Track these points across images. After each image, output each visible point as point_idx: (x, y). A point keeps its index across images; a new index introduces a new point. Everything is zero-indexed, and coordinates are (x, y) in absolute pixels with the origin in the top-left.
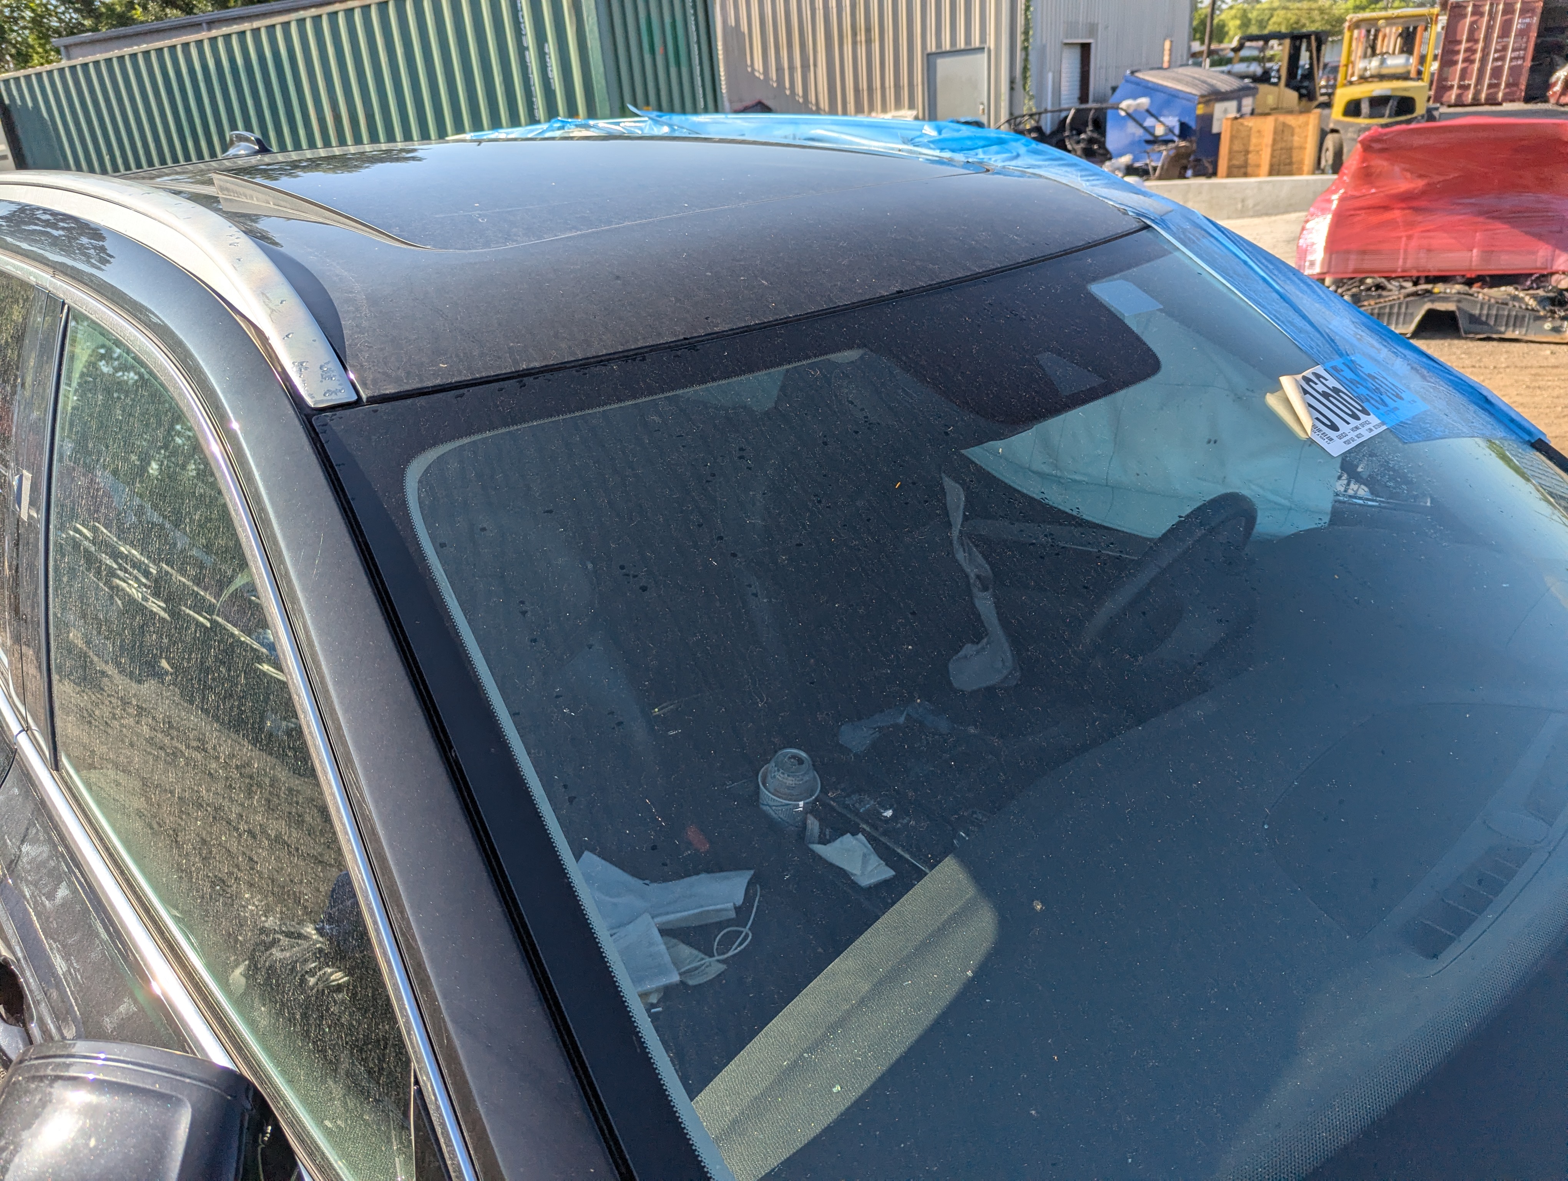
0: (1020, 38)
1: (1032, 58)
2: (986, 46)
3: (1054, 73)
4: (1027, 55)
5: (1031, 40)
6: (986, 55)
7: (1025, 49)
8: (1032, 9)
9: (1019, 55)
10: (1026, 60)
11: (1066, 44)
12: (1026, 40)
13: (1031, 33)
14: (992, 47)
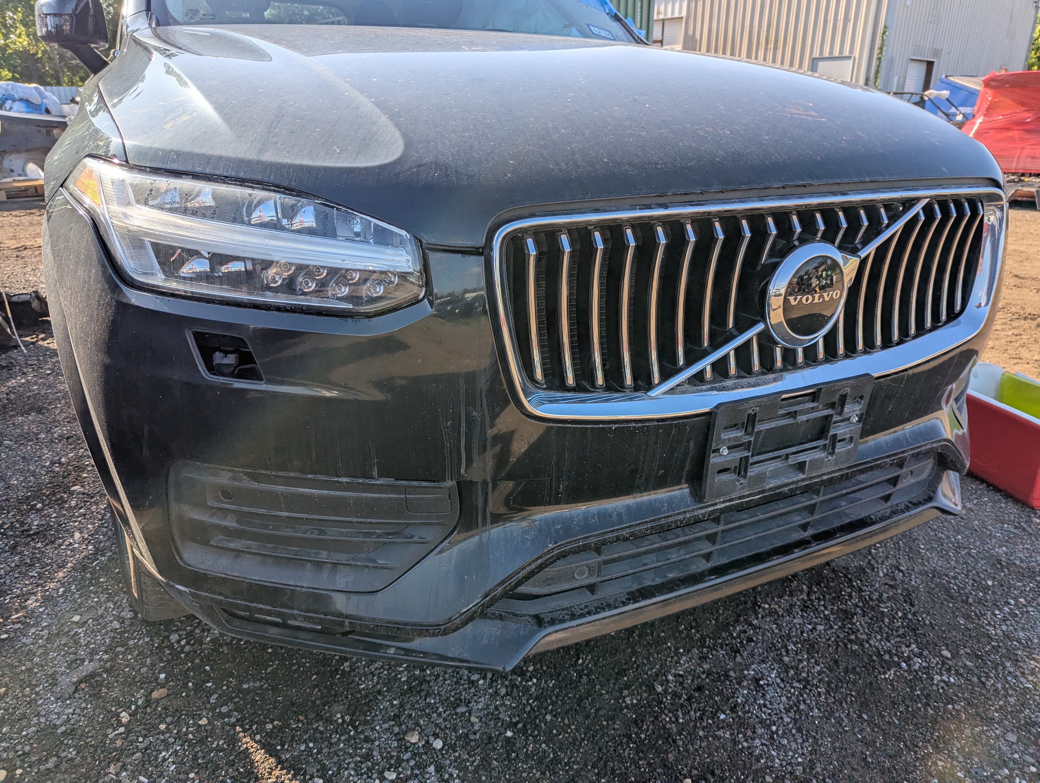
0: (876, 51)
1: (883, 65)
2: (853, 56)
3: (900, 77)
4: (880, 63)
5: (884, 53)
6: (852, 61)
7: (879, 59)
8: (887, 33)
9: (875, 63)
10: (879, 66)
11: (912, 60)
12: (881, 53)
13: (884, 49)
14: (857, 56)
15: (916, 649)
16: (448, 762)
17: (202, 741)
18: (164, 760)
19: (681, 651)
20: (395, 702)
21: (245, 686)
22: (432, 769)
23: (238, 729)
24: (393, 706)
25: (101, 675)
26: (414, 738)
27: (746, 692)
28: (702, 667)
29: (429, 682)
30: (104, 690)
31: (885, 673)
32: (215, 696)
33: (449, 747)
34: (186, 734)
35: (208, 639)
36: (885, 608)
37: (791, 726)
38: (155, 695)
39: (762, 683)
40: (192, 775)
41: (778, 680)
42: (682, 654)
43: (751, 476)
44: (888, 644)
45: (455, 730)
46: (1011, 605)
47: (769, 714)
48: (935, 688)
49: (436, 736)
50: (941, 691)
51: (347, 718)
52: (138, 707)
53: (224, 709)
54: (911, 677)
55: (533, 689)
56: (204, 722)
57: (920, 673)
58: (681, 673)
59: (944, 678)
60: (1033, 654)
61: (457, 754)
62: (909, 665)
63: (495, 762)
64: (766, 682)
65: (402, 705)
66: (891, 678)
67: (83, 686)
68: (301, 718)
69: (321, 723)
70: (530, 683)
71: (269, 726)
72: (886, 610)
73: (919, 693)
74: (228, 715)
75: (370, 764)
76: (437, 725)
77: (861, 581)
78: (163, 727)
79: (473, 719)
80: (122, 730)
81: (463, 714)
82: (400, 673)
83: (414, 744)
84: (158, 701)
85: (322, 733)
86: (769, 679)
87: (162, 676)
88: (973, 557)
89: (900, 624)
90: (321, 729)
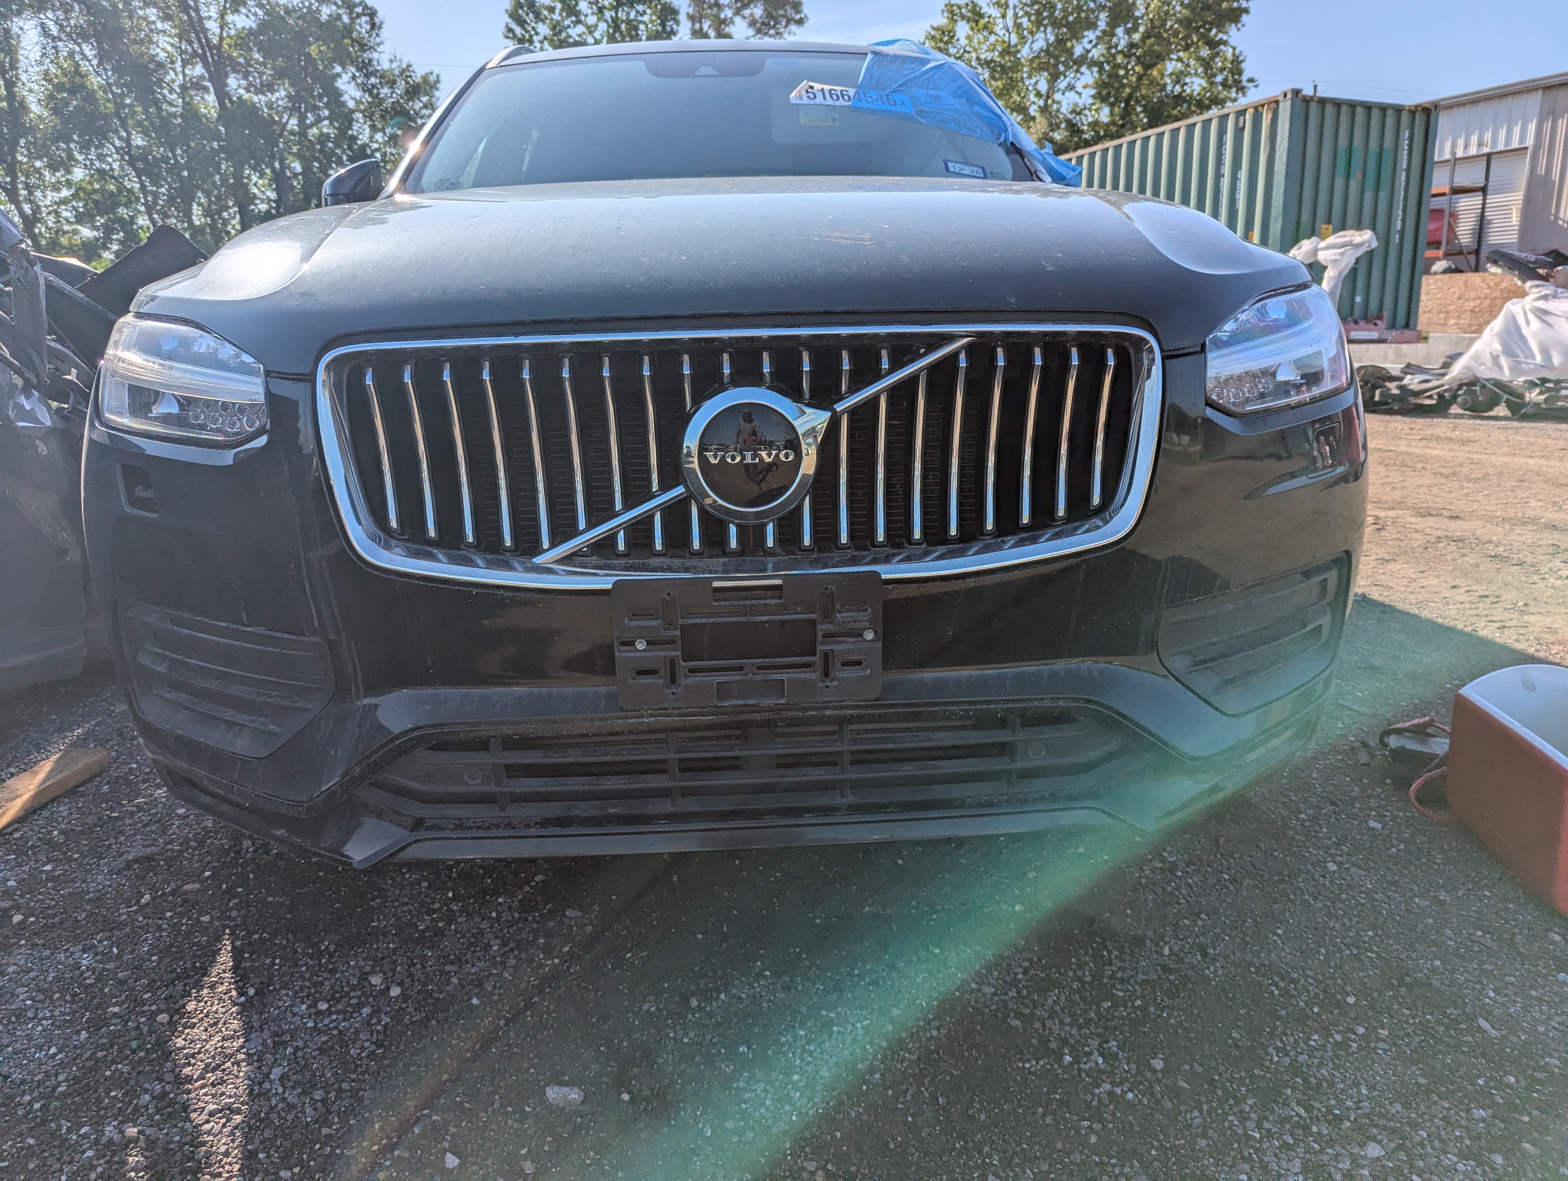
15: (1115, 1049)
16: (389, 1009)
17: (188, 934)
18: (146, 939)
19: (768, 973)
20: (391, 945)
21: (270, 899)
22: (366, 1011)
23: (227, 931)
24: (388, 947)
25: (158, 861)
26: (376, 980)
27: (802, 1033)
28: (775, 997)
29: (444, 936)
30: (151, 874)
31: (1029, 1061)
32: (236, 901)
33: (404, 997)
34: (182, 925)
35: (275, 851)
36: (1122, 991)
37: (822, 1081)
38: (187, 887)
39: (835, 1029)
40: (154, 958)
41: (860, 1032)
42: (765, 977)
43: (686, 686)
44: (1074, 1031)
45: (425, 985)
46: (1355, 1033)
47: (808, 1063)
48: (1089, 1097)
49: (401, 984)
50: (1095, 1103)
51: (332, 948)
52: (164, 894)
53: (234, 914)
54: (1066, 1076)
55: (547, 969)
56: (206, 919)
57: (1083, 1075)
58: (744, 996)
59: (1118, 1091)
60: (1316, 1099)
61: (404, 1006)
62: (1076, 1060)
63: (434, 1022)
64: (841, 1029)
65: (395, 950)
66: (1033, 1069)
67: (136, 866)
68: (290, 936)
69: (303, 945)
70: (549, 962)
71: (256, 936)
72: (1121, 994)
73: (1058, 1096)
74: (234, 919)
75: (313, 990)
76: (411, 976)
77: (1122, 952)
78: (169, 914)
79: (454, 980)
80: (135, 908)
81: (449, 972)
82: (424, 920)
83: (372, 985)
84: (186, 892)
85: (296, 952)
86: (850, 1027)
87: (207, 874)
88: (1362, 961)
89: (1125, 1014)
90: (300, 950)
